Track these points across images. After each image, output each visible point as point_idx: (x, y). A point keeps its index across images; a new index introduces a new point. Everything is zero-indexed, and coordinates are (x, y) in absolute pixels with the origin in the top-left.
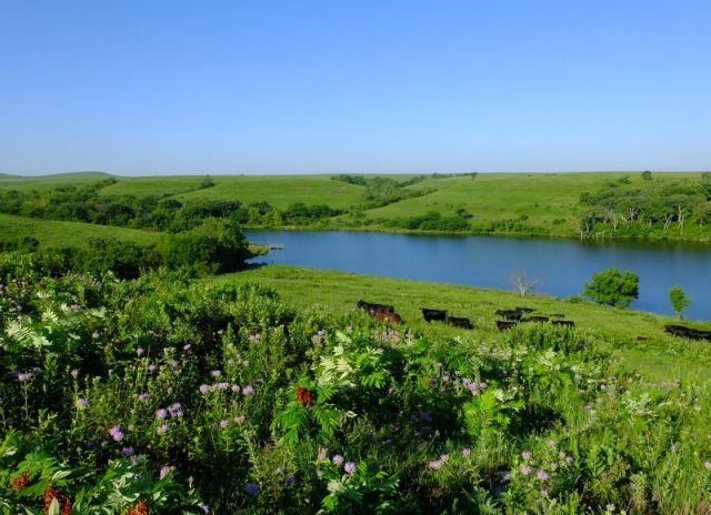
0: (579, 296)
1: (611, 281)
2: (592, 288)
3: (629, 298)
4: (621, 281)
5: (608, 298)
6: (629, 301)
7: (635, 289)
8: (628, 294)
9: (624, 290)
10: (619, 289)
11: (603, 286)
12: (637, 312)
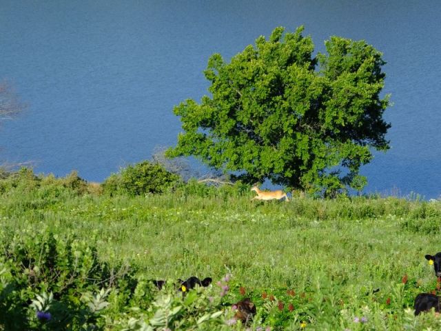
0: (160, 158)
1: (278, 87)
2: (209, 123)
3: (351, 147)
4: (319, 78)
5: (274, 157)
6: (354, 162)
7: (374, 109)
8: (346, 133)
9: (328, 117)
10: (312, 116)
11: (249, 106)
12: (388, 201)
